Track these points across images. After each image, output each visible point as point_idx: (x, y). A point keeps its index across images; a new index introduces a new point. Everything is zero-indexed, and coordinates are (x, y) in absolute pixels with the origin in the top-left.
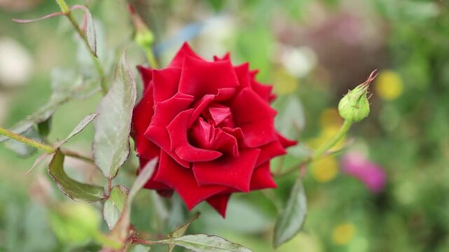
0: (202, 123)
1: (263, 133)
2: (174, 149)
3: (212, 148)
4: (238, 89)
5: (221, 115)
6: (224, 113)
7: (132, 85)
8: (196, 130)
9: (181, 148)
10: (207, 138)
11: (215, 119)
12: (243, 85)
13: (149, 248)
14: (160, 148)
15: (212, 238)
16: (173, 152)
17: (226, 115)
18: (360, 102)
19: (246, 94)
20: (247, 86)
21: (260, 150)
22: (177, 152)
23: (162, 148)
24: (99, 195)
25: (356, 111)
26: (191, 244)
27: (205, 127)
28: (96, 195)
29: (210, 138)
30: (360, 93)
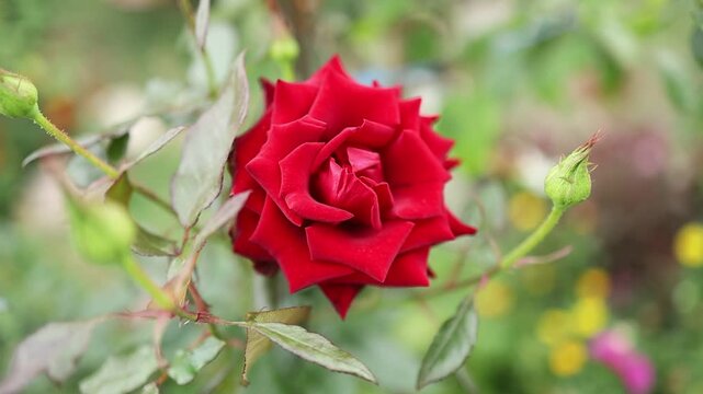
0: (333, 166)
1: (424, 201)
2: (284, 195)
3: (340, 204)
4: (398, 129)
5: (363, 160)
6: (369, 158)
7: (244, 97)
8: (324, 176)
9: (294, 195)
10: (335, 186)
11: (352, 163)
12: (405, 124)
13: (223, 343)
14: (265, 193)
15: (312, 336)
16: (282, 199)
17: (372, 162)
18: (576, 172)
19: (409, 140)
20: (411, 127)
21: (413, 224)
22: (287, 201)
23: (268, 193)
24: (167, 249)
25: (568, 187)
26: (280, 336)
27: (336, 171)
28: (163, 249)
29: (340, 188)
30: (578, 159)
